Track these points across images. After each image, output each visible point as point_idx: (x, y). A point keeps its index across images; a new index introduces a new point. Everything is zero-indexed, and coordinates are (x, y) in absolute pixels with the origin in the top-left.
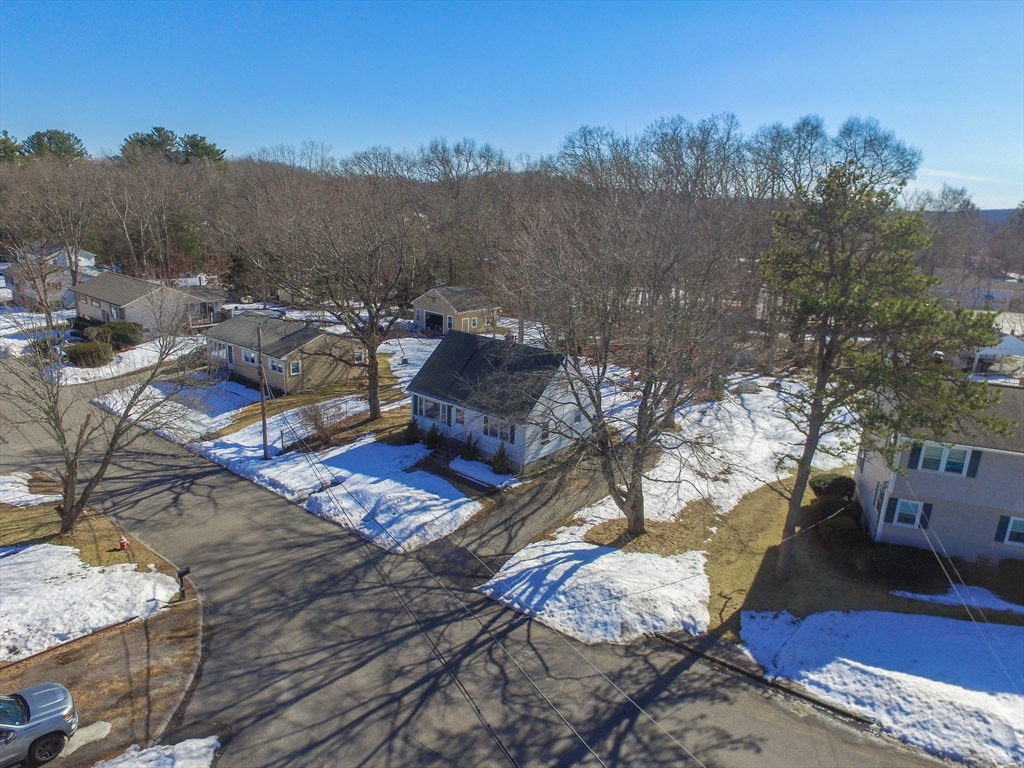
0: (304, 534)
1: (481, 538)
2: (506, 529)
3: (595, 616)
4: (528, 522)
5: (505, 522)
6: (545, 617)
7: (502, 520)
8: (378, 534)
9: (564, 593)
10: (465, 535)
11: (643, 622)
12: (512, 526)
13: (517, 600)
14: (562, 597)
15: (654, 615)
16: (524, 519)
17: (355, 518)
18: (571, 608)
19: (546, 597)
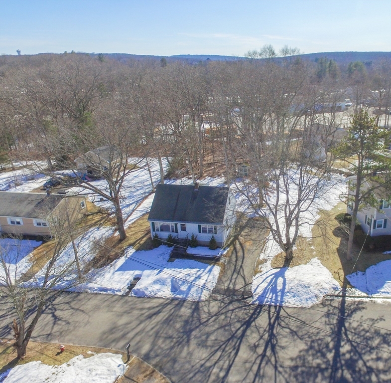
0: (149, 309)
1: (231, 281)
2: (238, 274)
3: (305, 297)
4: (244, 267)
5: (234, 271)
6: (287, 304)
7: (233, 271)
8: (186, 296)
9: (288, 292)
10: (223, 283)
11: (321, 292)
12: (239, 272)
13: (271, 301)
14: (288, 294)
15: (323, 289)
16: (241, 266)
17: (166, 292)
18: (294, 297)
19: (282, 297)
